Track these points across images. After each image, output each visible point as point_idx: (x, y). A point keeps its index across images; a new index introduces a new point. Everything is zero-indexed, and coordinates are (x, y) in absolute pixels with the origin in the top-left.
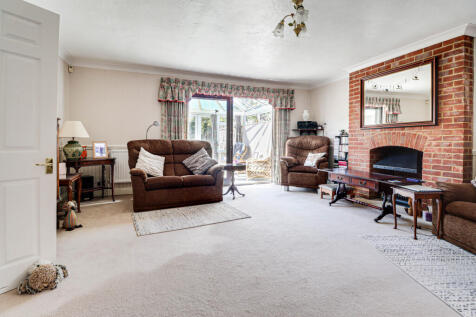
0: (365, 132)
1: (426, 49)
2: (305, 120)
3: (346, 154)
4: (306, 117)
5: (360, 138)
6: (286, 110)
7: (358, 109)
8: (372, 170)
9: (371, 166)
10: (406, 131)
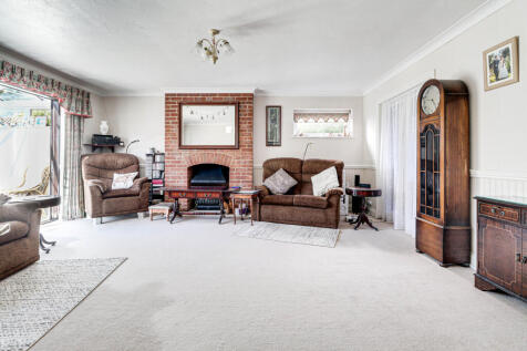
0: (183, 152)
1: (232, 95)
2: (104, 133)
3: (161, 172)
4: (104, 129)
5: (177, 157)
6: (79, 117)
7: (176, 130)
8: (190, 184)
9: (189, 182)
10: (218, 152)
